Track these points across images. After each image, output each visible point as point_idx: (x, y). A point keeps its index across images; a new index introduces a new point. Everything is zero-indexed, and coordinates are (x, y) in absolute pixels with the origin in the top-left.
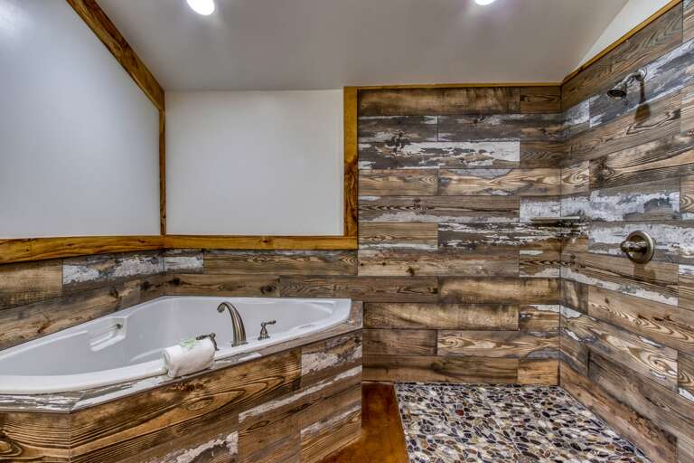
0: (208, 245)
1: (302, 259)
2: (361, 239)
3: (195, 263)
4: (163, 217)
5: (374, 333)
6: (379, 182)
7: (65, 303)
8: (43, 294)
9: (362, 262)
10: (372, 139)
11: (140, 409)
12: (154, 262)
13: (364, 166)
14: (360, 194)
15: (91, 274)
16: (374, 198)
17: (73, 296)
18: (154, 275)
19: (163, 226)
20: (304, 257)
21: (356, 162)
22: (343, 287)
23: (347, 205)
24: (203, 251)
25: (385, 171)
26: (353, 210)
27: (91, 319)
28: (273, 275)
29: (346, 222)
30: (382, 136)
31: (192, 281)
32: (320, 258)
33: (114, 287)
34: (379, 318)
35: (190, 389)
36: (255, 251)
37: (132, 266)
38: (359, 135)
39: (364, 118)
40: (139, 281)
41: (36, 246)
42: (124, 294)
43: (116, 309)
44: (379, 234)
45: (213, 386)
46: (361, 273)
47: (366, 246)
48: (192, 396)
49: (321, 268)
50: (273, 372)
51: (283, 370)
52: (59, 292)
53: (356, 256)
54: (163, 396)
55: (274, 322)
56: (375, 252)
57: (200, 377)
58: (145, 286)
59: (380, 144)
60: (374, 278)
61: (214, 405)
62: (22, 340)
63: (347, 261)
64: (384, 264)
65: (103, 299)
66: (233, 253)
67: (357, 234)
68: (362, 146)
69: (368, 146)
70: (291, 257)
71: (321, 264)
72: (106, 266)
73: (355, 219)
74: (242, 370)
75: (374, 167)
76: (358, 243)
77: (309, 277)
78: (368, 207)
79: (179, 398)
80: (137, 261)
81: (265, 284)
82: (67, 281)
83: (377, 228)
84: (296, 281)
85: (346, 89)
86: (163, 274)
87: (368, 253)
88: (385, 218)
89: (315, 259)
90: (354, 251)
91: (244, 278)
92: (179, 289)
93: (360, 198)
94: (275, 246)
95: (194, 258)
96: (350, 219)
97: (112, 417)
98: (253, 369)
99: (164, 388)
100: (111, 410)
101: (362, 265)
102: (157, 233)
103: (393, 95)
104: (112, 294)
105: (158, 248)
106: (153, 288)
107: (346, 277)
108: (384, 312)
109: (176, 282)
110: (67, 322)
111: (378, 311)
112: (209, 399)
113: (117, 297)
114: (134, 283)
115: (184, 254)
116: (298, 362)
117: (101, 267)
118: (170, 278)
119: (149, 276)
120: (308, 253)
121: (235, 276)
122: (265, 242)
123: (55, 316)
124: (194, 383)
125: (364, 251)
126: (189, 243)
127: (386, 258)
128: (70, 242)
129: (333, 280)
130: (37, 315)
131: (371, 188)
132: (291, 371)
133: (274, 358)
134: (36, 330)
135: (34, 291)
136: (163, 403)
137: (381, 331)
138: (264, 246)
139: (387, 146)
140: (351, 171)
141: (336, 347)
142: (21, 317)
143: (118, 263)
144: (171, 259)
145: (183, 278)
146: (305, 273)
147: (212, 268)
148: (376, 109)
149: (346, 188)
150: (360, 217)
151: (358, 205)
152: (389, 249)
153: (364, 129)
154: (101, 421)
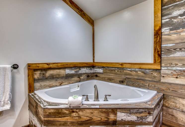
0: (104, 65)
1: (134, 72)
2: (163, 65)
3: (101, 71)
4: (94, 57)
5: (170, 110)
6: (174, 37)
7: (66, 78)
8: (61, 76)
9: (163, 75)
10: (170, 16)
11: (59, 113)
12: (91, 70)
13: (165, 30)
14: (162, 44)
15: (73, 72)
16: (171, 45)
17: (68, 77)
18: (91, 73)
19: (94, 60)
20: (135, 71)
21: (160, 29)
22: (153, 86)
23: (155, 50)
24: (103, 67)
25: (178, 30)
26: (158, 52)
27: (73, 83)
28: (123, 77)
29: (155, 57)
30: (176, 13)
31: (100, 76)
32: (142, 72)
33: (79, 76)
34: (173, 104)
35: (73, 112)
36: (118, 68)
37: (84, 71)
38: (162, 16)
39: (166, 7)
40: (86, 75)
41: (59, 65)
42: (82, 78)
43: (80, 81)
44: (174, 62)
45: (81, 113)
46: (163, 80)
47: (166, 68)
48: (74, 114)
49: (142, 76)
50: (103, 115)
51: (108, 115)
52: (65, 76)
53: (160, 72)
54: (66, 111)
55: (110, 95)
56: (172, 71)
57: (77, 109)
58: (88, 76)
59: (175, 17)
60: (170, 84)
61: (81, 120)
62: (56, 86)
63: (155, 74)
64: (177, 78)
65: (76, 79)
66: (111, 68)
67: (161, 62)
68: (163, 21)
69: (168, 20)
70: (130, 71)
71: (142, 74)
72: (77, 70)
73: (160, 56)
74: (91, 111)
75: (171, 30)
76: (161, 67)
77: (137, 79)
78: (167, 50)
79: (70, 114)
80: (85, 69)
81: (121, 80)
82: (67, 73)
83: (173, 60)
84: (132, 80)
86: (94, 73)
87: (167, 72)
88: (178, 54)
89: (140, 72)
90: (159, 71)
91: (114, 77)
92: (97, 78)
93: (162, 46)
94: (124, 67)
95: (101, 69)
96: (157, 55)
97: (52, 113)
98: (96, 112)
99: (66, 109)
100: (52, 111)
101: (163, 77)
102: (91, 61)
104: (78, 78)
105: (92, 66)
106: (90, 77)
107: (155, 81)
108: (176, 101)
109: (97, 76)
110: (67, 83)
111: (173, 100)
112: (79, 117)
113: (80, 78)
114: (85, 75)
115: (98, 68)
116: (116, 114)
117: (76, 70)
118: (95, 75)
119: (89, 74)
120: (137, 70)
121: (112, 76)
122: (121, 65)
123: (64, 81)
124: (75, 110)
125: (164, 70)
126: (99, 65)
127: (178, 75)
128: (67, 64)
129: (148, 82)
130: (60, 81)
131: (169, 40)
132: (112, 117)
133: (104, 110)
134: (59, 84)
135: (59, 75)
136: (64, 114)
137: (174, 111)
138: (120, 66)
139: (180, 17)
140: (158, 34)
141: (136, 113)
142: (56, 81)
143: (80, 69)
144: (95, 69)
145: (98, 75)
146: (136, 77)
147: (105, 73)
149: (154, 42)
150: (162, 55)
151: (161, 49)
152: (180, 70)
153: (165, 12)
154: (50, 113)
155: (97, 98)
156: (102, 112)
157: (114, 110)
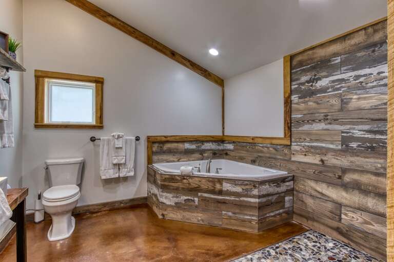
0: (234, 140)
1: (266, 149)
2: (293, 139)
3: (231, 147)
4: (224, 128)
5: (300, 195)
6: (302, 106)
7: (185, 154)
8: (179, 151)
9: (293, 152)
10: (298, 82)
11: (173, 179)
12: (219, 145)
13: (295, 98)
14: (292, 114)
15: (193, 147)
16: (300, 116)
17: (188, 152)
18: (219, 150)
19: (223, 132)
20: (267, 147)
21: (290, 96)
22: (284, 165)
23: (285, 121)
24: (234, 142)
25: (306, 99)
26: (288, 123)
27: (193, 160)
28: (256, 155)
29: (285, 130)
30: (304, 79)
31: (231, 154)
32: (274, 149)
33: (202, 152)
34: (302, 187)
35: (184, 179)
36: (249, 143)
37: (208, 146)
38: (291, 81)
39: (294, 71)
40: (211, 151)
41: (178, 137)
42: (206, 155)
43: (202, 159)
44: (303, 137)
45: (190, 180)
46: (293, 159)
47: (295, 144)
48: (185, 181)
49: (274, 154)
50: (210, 184)
51: (215, 185)
52: (183, 151)
53: (290, 149)
54: (178, 178)
55: (221, 169)
56: (301, 147)
57: (187, 177)
58: (214, 154)
59: (303, 84)
60: (300, 162)
61: (190, 187)
62: (174, 161)
63: (286, 151)
64: (305, 155)
65: (197, 155)
66: (242, 144)
67: (291, 136)
68: (293, 87)
69: (296, 86)
70: (262, 147)
71: (273, 151)
72: (199, 145)
73: (290, 128)
74: (199, 179)
75: (300, 98)
76: (291, 142)
77: (269, 158)
78: (297, 122)
79: (182, 180)
80: (211, 144)
81: (253, 159)
82: (186, 148)
83: (302, 133)
84: (264, 159)
85: (284, 58)
86: (223, 150)
87: (298, 148)
88: (306, 127)
89: (271, 149)
90: (289, 146)
91: (246, 155)
92: (227, 157)
93: (292, 116)
94: (256, 142)
95: (231, 145)
96: (287, 128)
97: (168, 178)
98: (203, 180)
99: (178, 176)
100: (167, 176)
101: (293, 154)
102: (221, 134)
103: (310, 52)
104: (200, 154)
105: (221, 140)
106: (218, 155)
107: (285, 160)
108: (306, 184)
109: (226, 154)
110: (185, 160)
111: (302, 182)
112: (189, 184)
113: (202, 155)
114: (210, 152)
115: (229, 143)
116: (221, 184)
117: (197, 145)
118: (225, 152)
119: (216, 150)
120: (269, 145)
121: (243, 154)
122: (253, 139)
123: (182, 157)
124: (185, 177)
125: (295, 147)
126: (229, 139)
127: (307, 152)
128: (186, 137)
129: (279, 161)
130: (178, 156)
131: (298, 110)
132: (218, 186)
133: (211, 179)
134: (177, 160)
135: (177, 149)
136: (177, 180)
137: (304, 195)
138: (251, 141)
139: (307, 84)
140: (288, 102)
141: (242, 185)
142: (174, 155)
143: (203, 144)
144: (225, 145)
145: (228, 152)
146: (268, 155)
147: (237, 149)
148: (301, 64)
149: (285, 111)
150: (292, 127)
151: (291, 120)
152: (308, 146)
153: (294, 77)
154: (165, 178)
155: (209, 171)
156: (209, 181)
157: (220, 180)
